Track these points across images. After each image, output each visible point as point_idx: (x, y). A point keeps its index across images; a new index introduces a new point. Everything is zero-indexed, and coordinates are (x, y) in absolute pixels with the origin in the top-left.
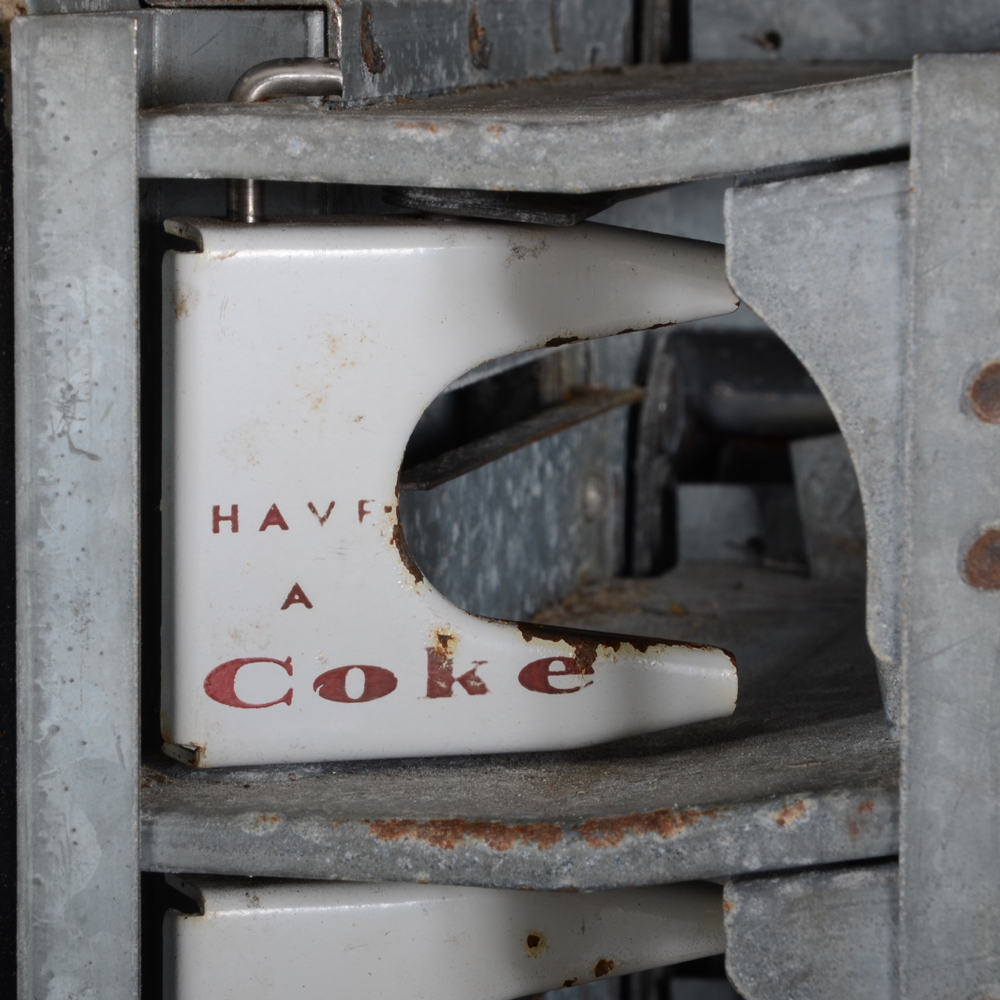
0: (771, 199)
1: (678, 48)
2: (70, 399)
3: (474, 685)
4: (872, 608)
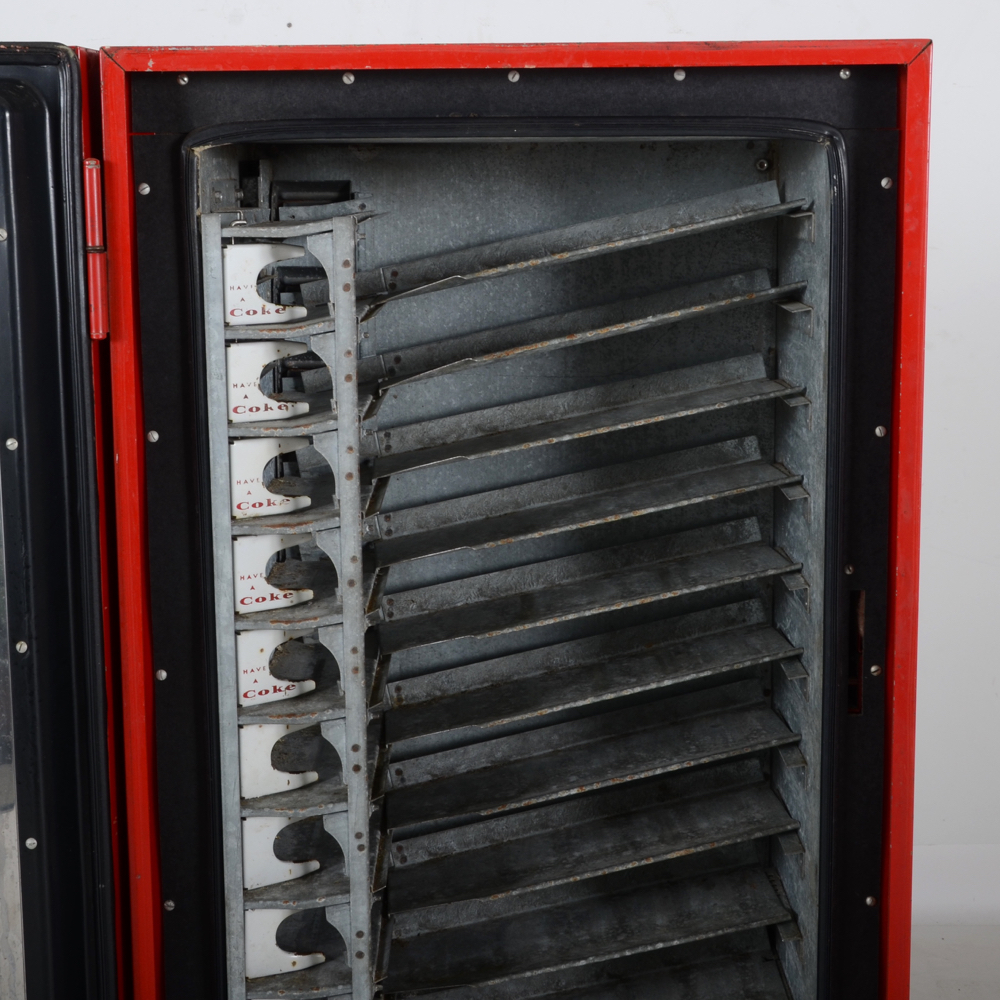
0: (313, 237)
1: (277, 218)
2: (212, 270)
3: (268, 313)
4: (331, 295)
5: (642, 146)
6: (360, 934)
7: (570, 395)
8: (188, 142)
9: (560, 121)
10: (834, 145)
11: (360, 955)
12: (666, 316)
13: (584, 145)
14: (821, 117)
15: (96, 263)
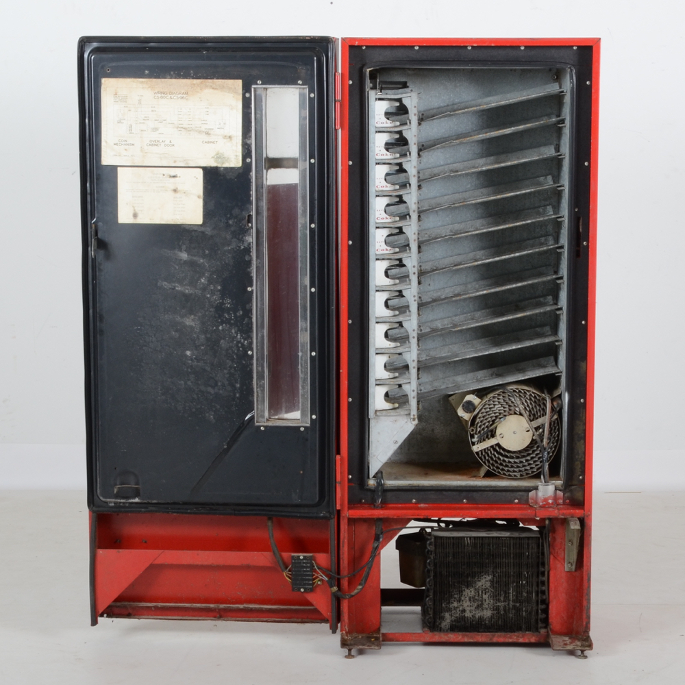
3: (388, 123)
5: (511, 70)
6: (414, 330)
7: (484, 159)
8: (366, 67)
9: (484, 62)
10: (571, 71)
11: (414, 337)
12: (518, 128)
13: (490, 70)
14: (568, 62)
15: (338, 105)
